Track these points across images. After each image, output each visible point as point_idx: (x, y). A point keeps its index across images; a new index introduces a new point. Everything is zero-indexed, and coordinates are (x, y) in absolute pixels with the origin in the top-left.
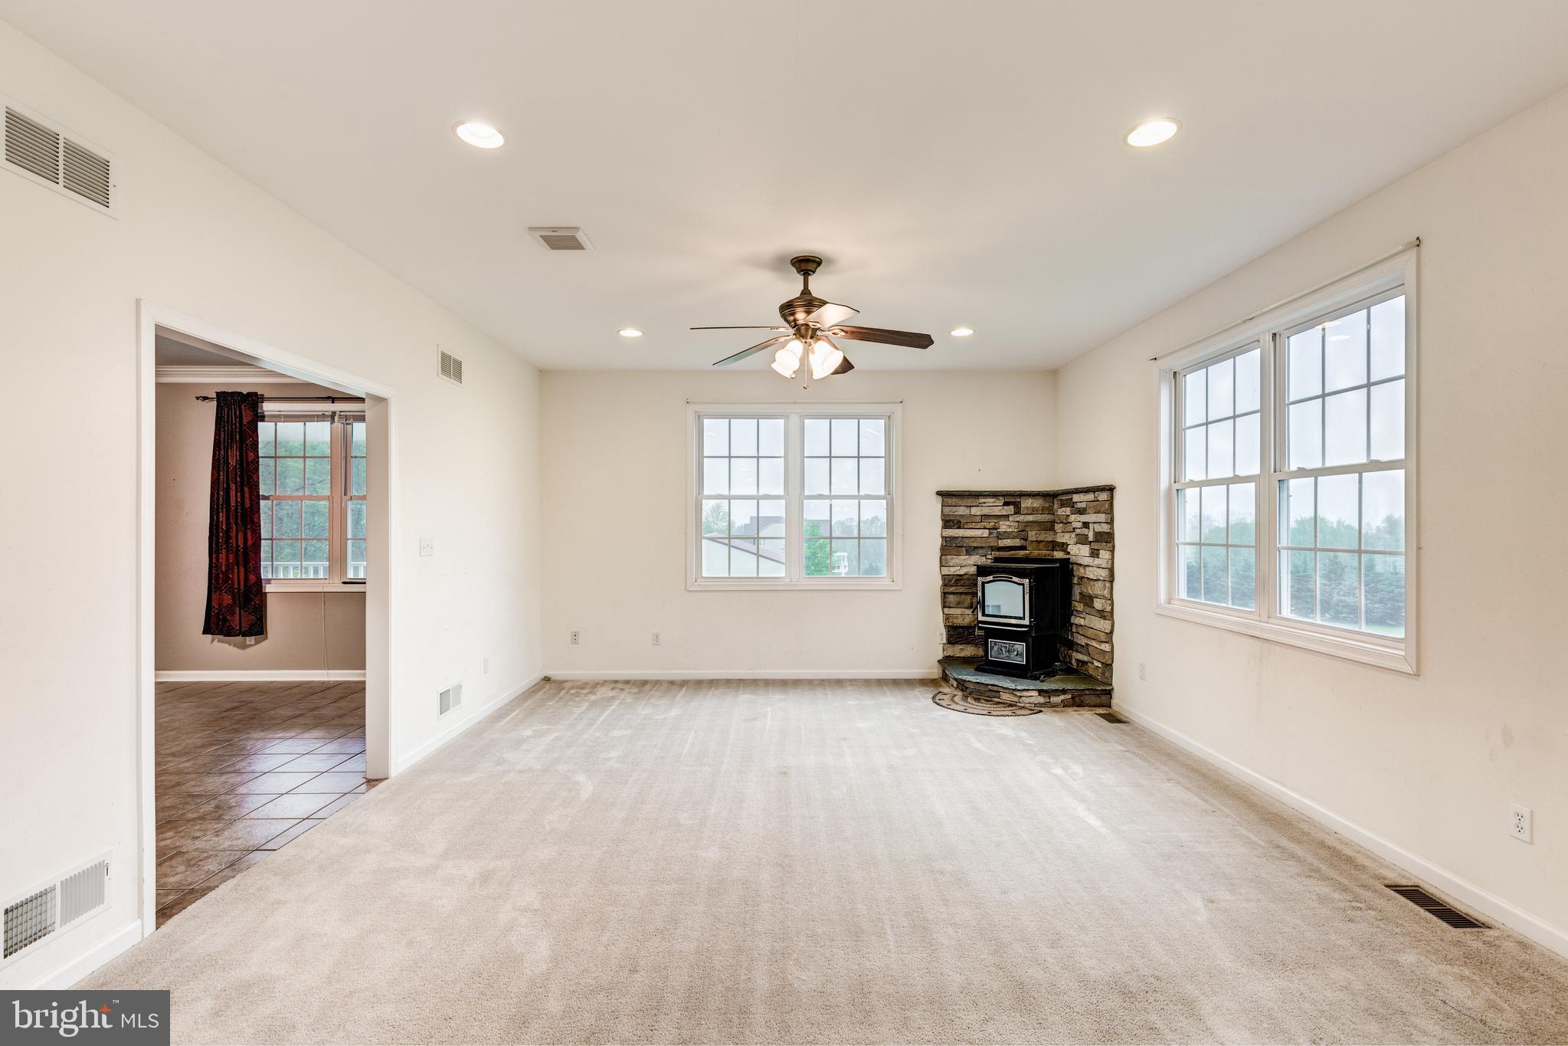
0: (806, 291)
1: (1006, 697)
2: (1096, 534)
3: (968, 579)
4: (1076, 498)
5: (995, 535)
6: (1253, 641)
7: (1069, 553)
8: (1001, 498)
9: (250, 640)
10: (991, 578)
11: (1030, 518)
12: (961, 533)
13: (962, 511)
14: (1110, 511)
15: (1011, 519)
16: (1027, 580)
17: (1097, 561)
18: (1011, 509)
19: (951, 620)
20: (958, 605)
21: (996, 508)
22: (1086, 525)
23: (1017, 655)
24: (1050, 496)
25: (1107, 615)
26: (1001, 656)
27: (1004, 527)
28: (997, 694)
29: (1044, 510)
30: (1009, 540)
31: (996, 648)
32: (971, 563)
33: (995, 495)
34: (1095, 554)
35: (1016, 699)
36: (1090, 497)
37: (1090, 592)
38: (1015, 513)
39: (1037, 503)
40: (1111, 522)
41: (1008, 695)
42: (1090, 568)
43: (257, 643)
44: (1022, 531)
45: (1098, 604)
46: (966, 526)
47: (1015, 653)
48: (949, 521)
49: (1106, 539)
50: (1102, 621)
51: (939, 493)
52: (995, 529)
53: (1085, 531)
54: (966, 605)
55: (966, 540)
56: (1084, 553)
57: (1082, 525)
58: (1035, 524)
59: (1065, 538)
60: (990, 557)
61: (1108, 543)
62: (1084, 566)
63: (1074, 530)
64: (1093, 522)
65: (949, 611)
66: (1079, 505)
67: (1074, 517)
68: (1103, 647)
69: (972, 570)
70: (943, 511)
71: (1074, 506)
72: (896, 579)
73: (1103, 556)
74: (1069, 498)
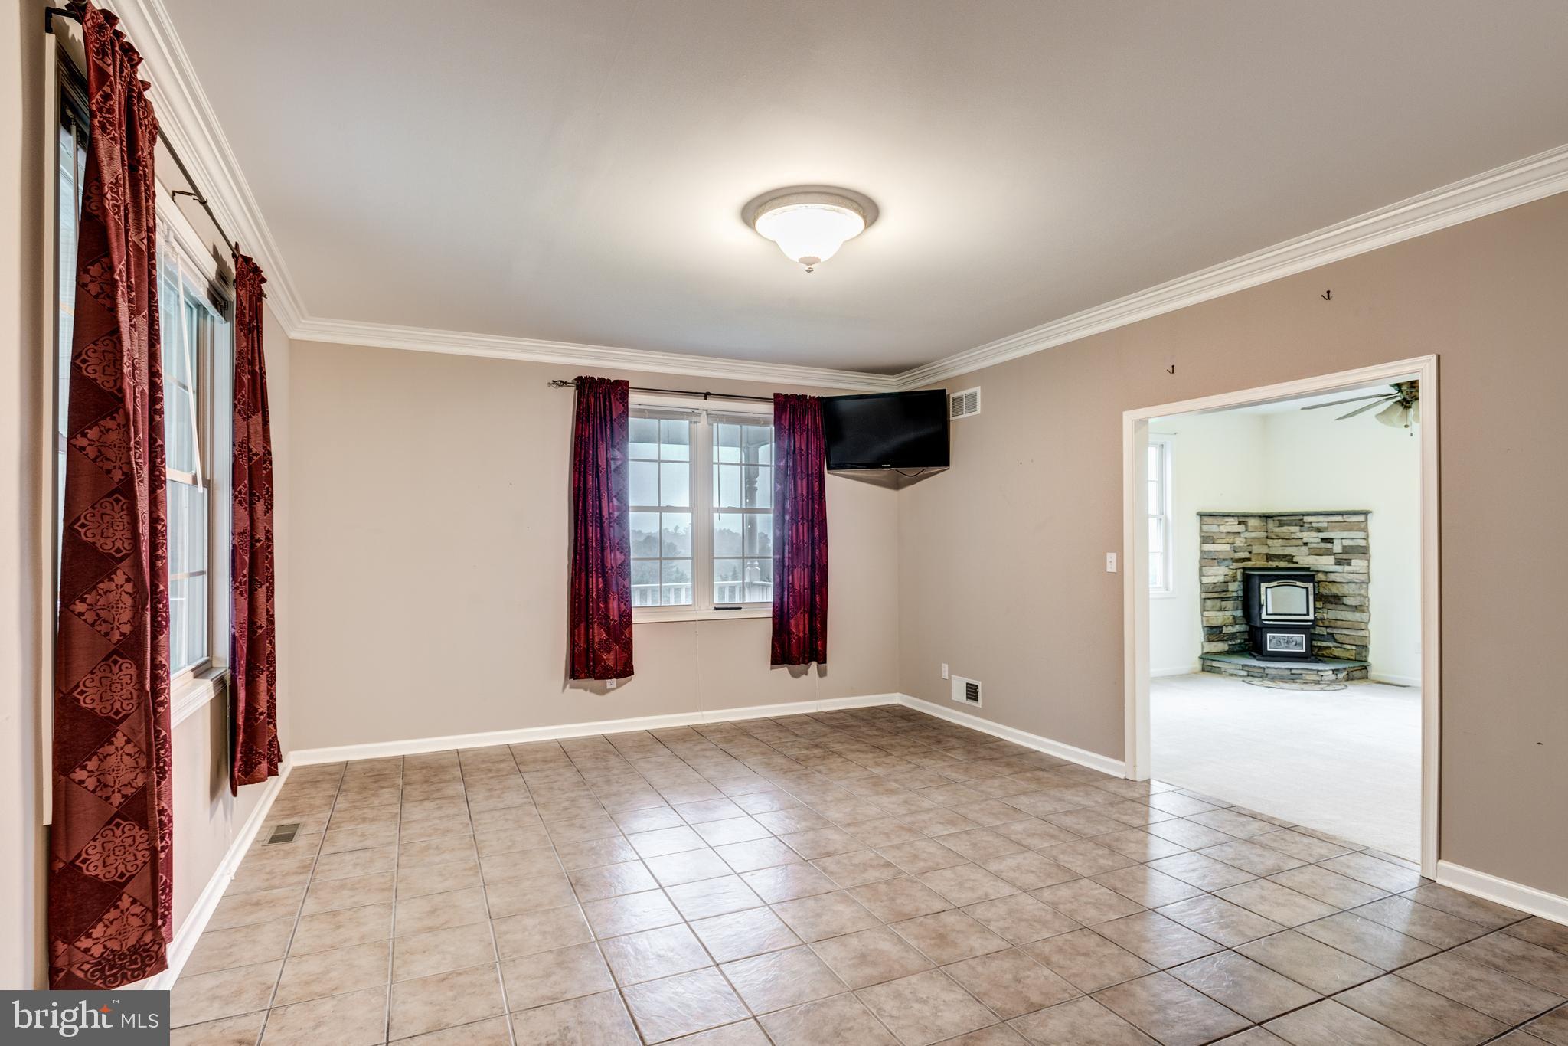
2: (1344, 547)
3: (1219, 586)
4: (1307, 519)
5: (1233, 549)
7: (1297, 563)
8: (1237, 518)
9: (611, 683)
10: (1271, 584)
11: (1253, 535)
12: (1212, 547)
13: (1214, 529)
15: (1242, 535)
16: (1311, 585)
17: (1347, 568)
18: (1241, 528)
19: (1207, 621)
20: (1213, 609)
21: (1232, 526)
22: (1329, 540)
23: (1296, 645)
24: (1267, 517)
25: (1362, 608)
26: (1280, 647)
27: (1239, 542)
28: (1300, 676)
29: (1262, 529)
30: (1242, 553)
31: (1274, 641)
32: (1221, 572)
33: (1235, 515)
34: (1338, 562)
35: (1318, 678)
36: (1339, 518)
37: (1337, 592)
38: (1246, 531)
39: (1258, 523)
40: (1366, 539)
42: (1337, 574)
43: (619, 686)
44: (1250, 545)
45: (1350, 601)
46: (1217, 542)
47: (1294, 643)
48: (1204, 537)
49: (1364, 551)
50: (1358, 614)
51: (1201, 515)
52: (1233, 544)
53: (1329, 545)
54: (1218, 608)
55: (1217, 554)
56: (1326, 563)
57: (1319, 540)
58: (1256, 540)
59: (1288, 551)
60: (1231, 567)
61: (1364, 553)
62: (1326, 573)
63: (1306, 544)
64: (1341, 539)
65: (1206, 614)
66: (1314, 525)
67: (1305, 534)
68: (1361, 633)
69: (1221, 579)
70: (1201, 528)
71: (1306, 525)
72: (1171, 588)
73: (1358, 564)
74: (1297, 519)
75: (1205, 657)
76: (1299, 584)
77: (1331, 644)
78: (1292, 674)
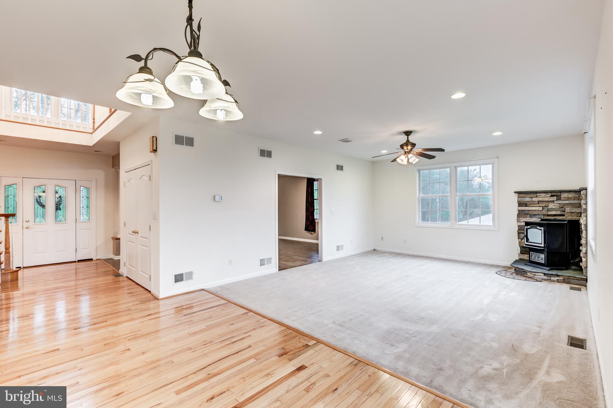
0: (408, 141)
1: (529, 274)
4: (582, 192)
5: (546, 209)
8: (549, 193)
9: (313, 233)
10: (529, 227)
11: (567, 202)
12: (527, 208)
13: (527, 199)
14: (586, 199)
16: (543, 228)
18: (555, 198)
19: (521, 244)
21: (547, 198)
23: (541, 259)
28: (526, 273)
29: (574, 199)
30: (554, 212)
31: (533, 256)
32: (532, 221)
38: (558, 200)
39: (571, 195)
43: (314, 233)
44: (562, 208)
47: (541, 258)
48: (521, 203)
51: (519, 193)
52: (546, 207)
55: (530, 211)
58: (570, 205)
60: (543, 218)
70: (518, 199)
72: (496, 226)
76: (538, 227)
78: (523, 271)
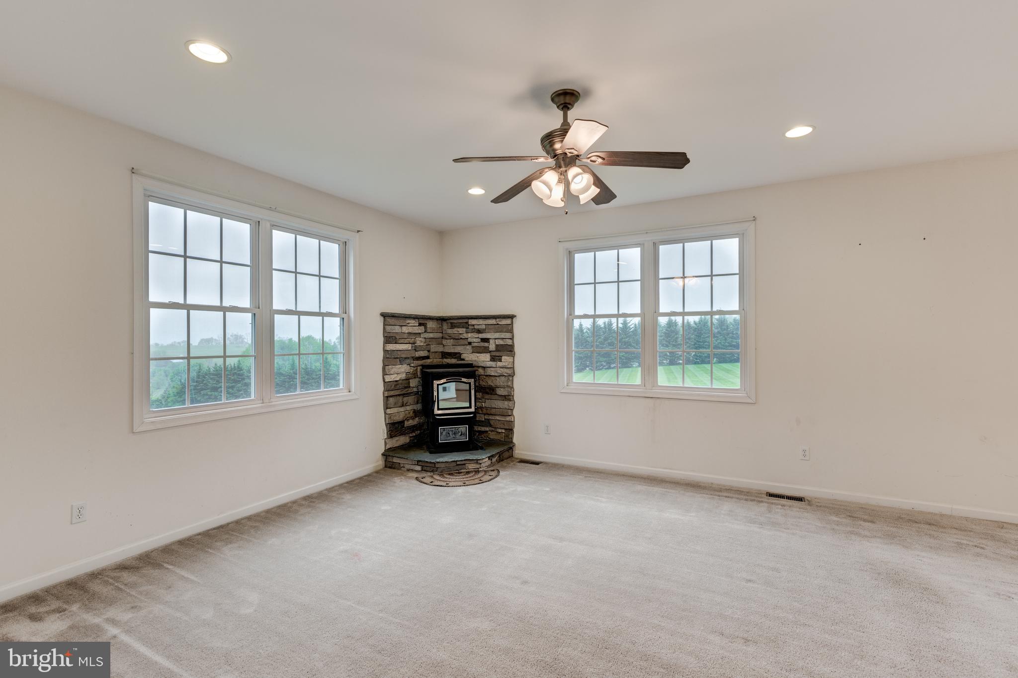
1: (471, 466)
2: (497, 346)
3: (402, 384)
4: (471, 322)
5: (414, 348)
6: (648, 400)
7: (463, 360)
8: (417, 320)
10: (442, 381)
11: (431, 335)
12: (396, 347)
13: (397, 329)
14: (511, 331)
15: (422, 336)
16: (473, 380)
17: (499, 364)
18: (422, 329)
19: (389, 418)
20: (396, 405)
21: (412, 327)
22: (486, 340)
23: (461, 435)
24: (442, 320)
25: (509, 398)
26: (449, 438)
27: (420, 342)
28: (464, 466)
29: (438, 330)
30: (421, 352)
31: (444, 433)
32: (403, 371)
33: (415, 317)
34: (493, 359)
35: (478, 466)
36: (493, 322)
37: (492, 384)
38: (425, 332)
39: (435, 325)
40: (512, 339)
41: (473, 465)
42: (492, 369)
44: (428, 345)
45: (501, 392)
46: (399, 342)
47: (460, 434)
48: (390, 337)
49: (509, 349)
50: (506, 403)
51: (384, 315)
52: (414, 343)
53: (486, 344)
54: (400, 404)
55: (399, 353)
56: (484, 359)
57: (479, 340)
58: (434, 340)
59: (458, 349)
60: (412, 365)
61: (511, 351)
62: (484, 368)
63: (470, 343)
64: (495, 338)
65: (389, 411)
66: (476, 327)
67: (470, 335)
68: (508, 419)
69: (403, 376)
70: (384, 329)
71: (470, 327)
72: (353, 389)
73: (506, 360)
74: (463, 321)
75: (388, 454)
76: (464, 380)
77: (487, 429)
78: (457, 465)
